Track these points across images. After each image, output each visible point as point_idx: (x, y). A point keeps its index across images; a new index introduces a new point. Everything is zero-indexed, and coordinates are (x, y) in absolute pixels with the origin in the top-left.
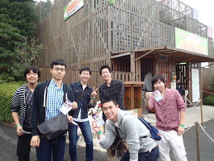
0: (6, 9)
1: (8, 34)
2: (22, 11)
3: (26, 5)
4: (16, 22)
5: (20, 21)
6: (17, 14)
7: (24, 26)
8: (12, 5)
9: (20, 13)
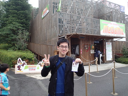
0: (16, 15)
1: (16, 28)
2: (23, 15)
3: (25, 12)
4: (20, 21)
5: (22, 21)
6: (21, 17)
7: (24, 22)
8: (19, 13)
9: (22, 16)
